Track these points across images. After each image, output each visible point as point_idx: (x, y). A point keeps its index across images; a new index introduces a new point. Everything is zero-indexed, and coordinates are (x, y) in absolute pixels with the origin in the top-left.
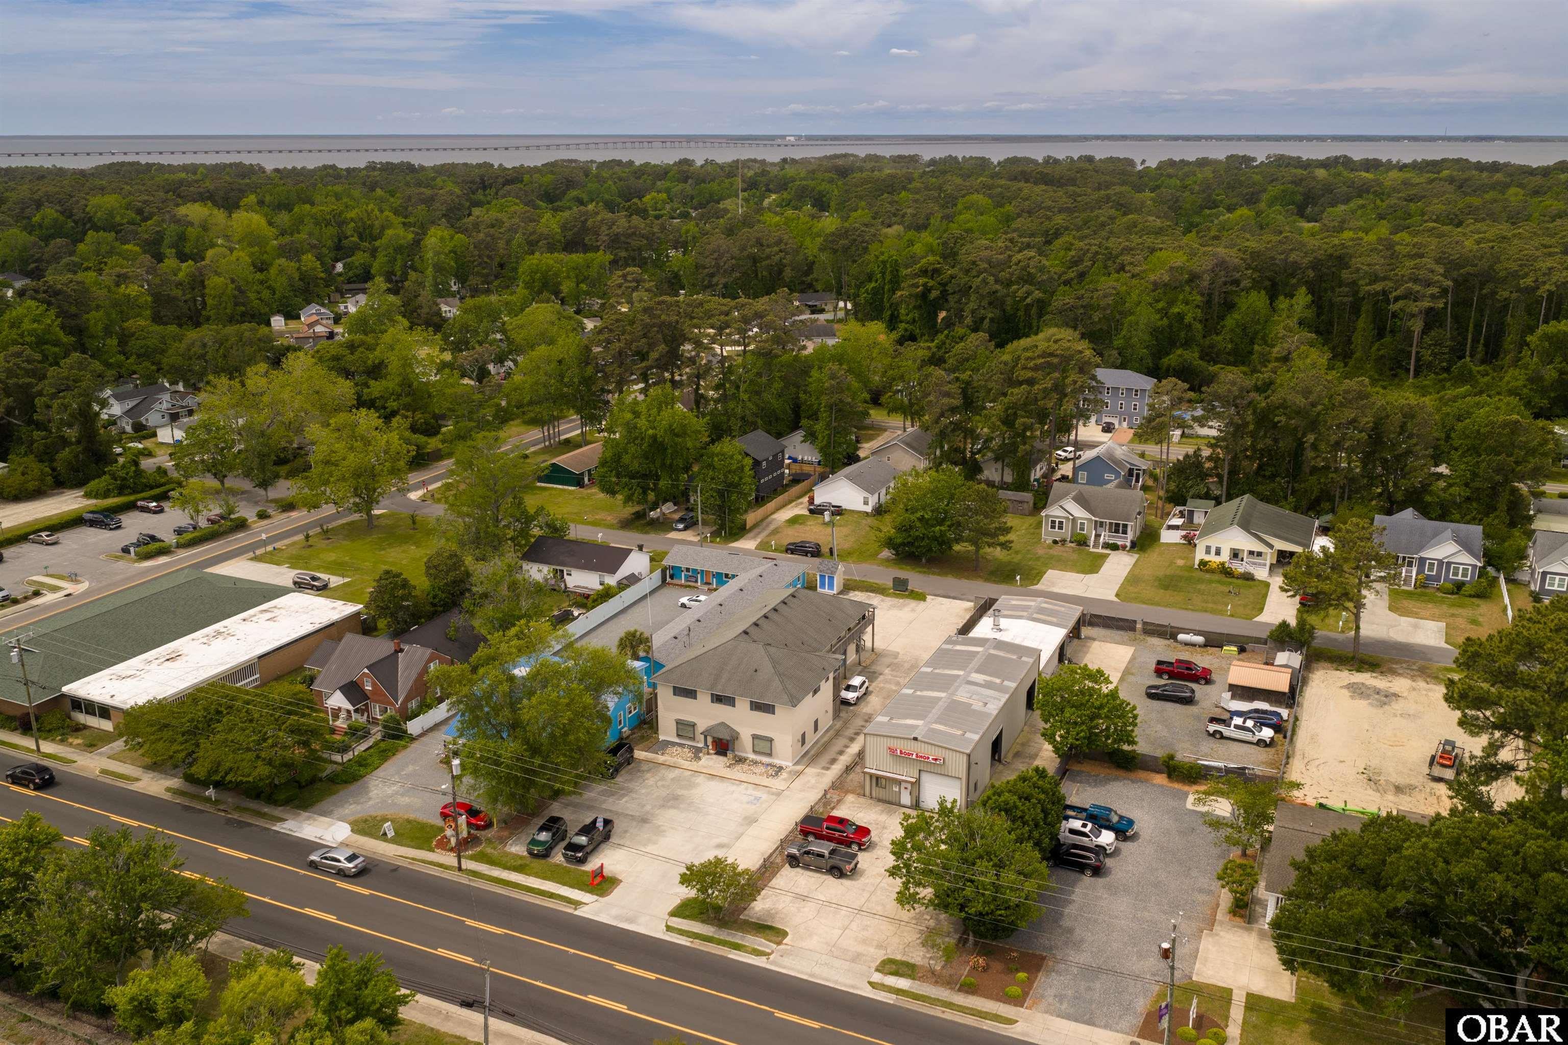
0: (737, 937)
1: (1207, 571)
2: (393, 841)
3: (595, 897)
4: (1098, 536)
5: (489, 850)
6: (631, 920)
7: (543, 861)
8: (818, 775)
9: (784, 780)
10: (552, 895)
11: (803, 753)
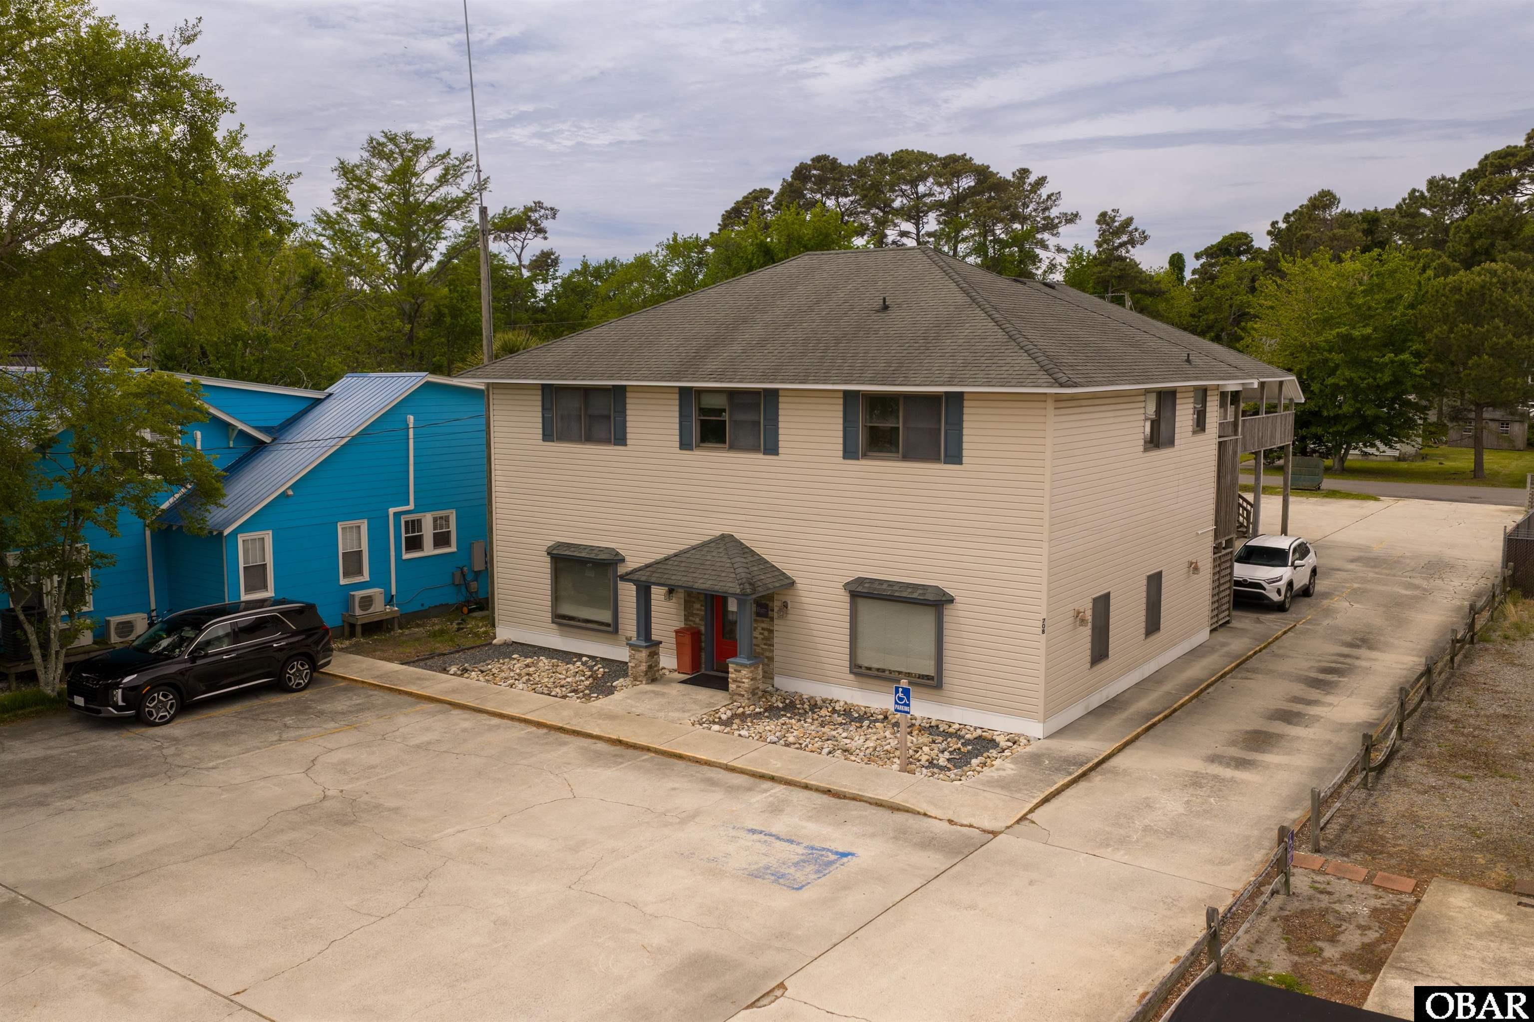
11: (1096, 700)
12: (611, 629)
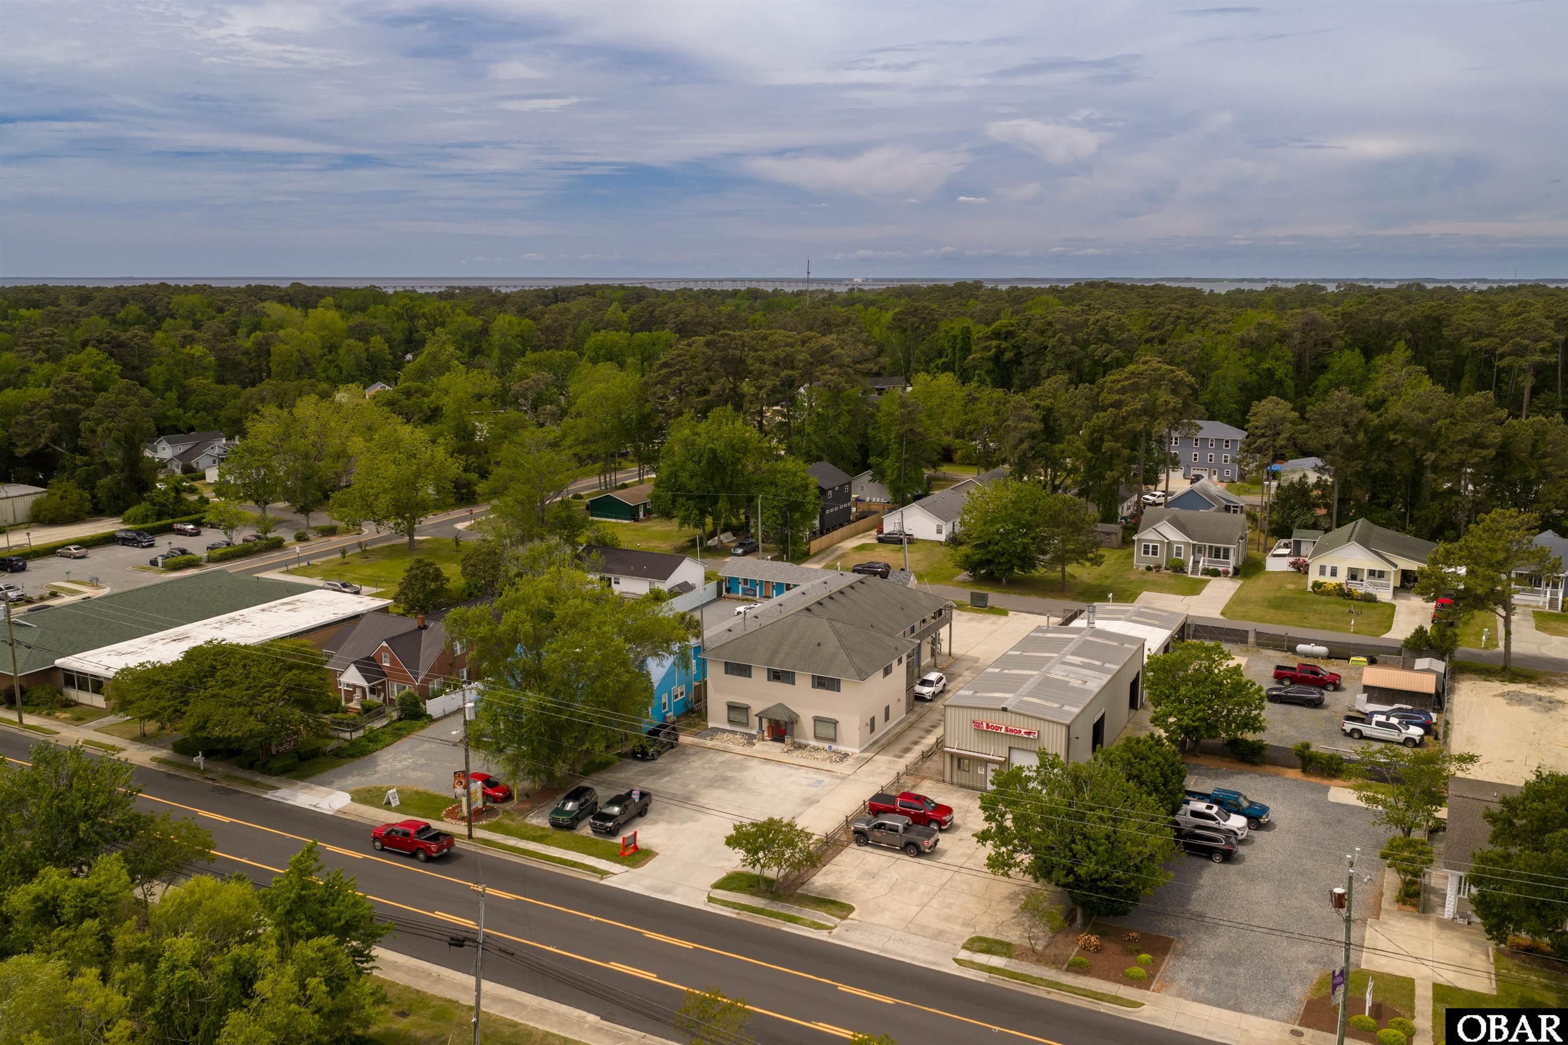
0: (794, 910)
1: (1322, 593)
2: (397, 810)
3: (626, 868)
4: (1196, 562)
5: (506, 821)
6: (666, 891)
7: (568, 833)
8: (890, 762)
9: (851, 765)
10: (574, 864)
11: (870, 743)
12: (746, 725)
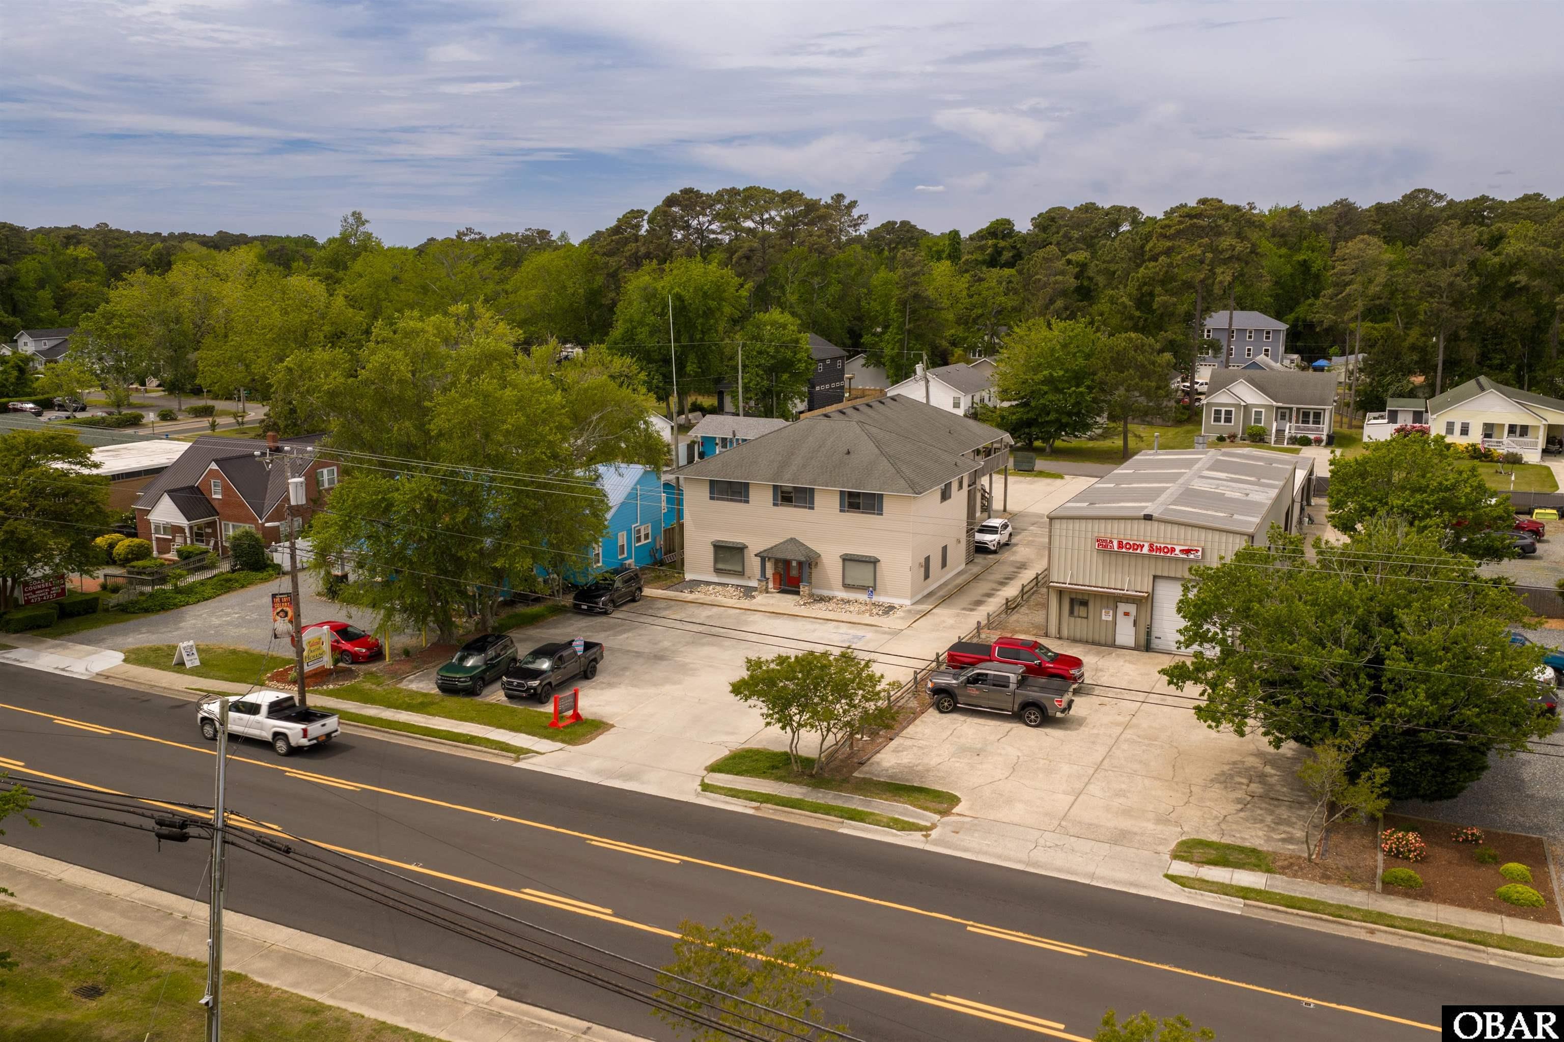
3: (559, 745)
4: (1280, 432)
5: (368, 686)
8: (958, 615)
9: (902, 618)
10: (471, 740)
11: (926, 592)
12: (741, 574)
